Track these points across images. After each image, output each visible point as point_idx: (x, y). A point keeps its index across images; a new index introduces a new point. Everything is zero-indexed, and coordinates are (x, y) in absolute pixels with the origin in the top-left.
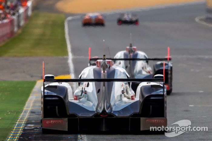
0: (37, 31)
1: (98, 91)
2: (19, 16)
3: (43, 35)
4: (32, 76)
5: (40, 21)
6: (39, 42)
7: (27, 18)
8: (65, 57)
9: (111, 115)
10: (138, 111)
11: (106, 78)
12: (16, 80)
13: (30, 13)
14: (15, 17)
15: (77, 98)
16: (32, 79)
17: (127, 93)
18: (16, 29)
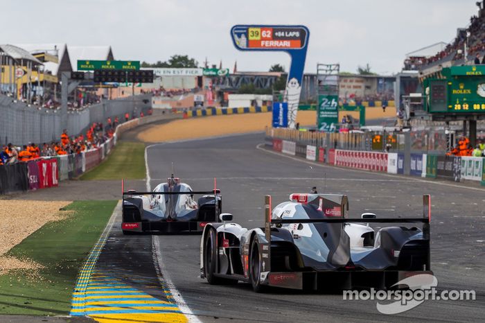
0: (121, 158)
1: (167, 202)
2: (106, 145)
3: (126, 161)
4: (116, 197)
5: (124, 149)
6: (122, 168)
7: (113, 147)
8: (144, 180)
9: (175, 220)
10: (195, 216)
11: (173, 191)
12: (102, 200)
13: (115, 142)
14: (102, 145)
15: (152, 207)
16: (116, 199)
17: (190, 203)
18: (103, 157)
